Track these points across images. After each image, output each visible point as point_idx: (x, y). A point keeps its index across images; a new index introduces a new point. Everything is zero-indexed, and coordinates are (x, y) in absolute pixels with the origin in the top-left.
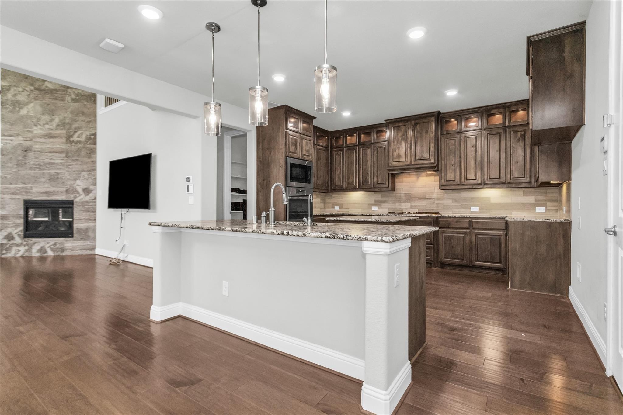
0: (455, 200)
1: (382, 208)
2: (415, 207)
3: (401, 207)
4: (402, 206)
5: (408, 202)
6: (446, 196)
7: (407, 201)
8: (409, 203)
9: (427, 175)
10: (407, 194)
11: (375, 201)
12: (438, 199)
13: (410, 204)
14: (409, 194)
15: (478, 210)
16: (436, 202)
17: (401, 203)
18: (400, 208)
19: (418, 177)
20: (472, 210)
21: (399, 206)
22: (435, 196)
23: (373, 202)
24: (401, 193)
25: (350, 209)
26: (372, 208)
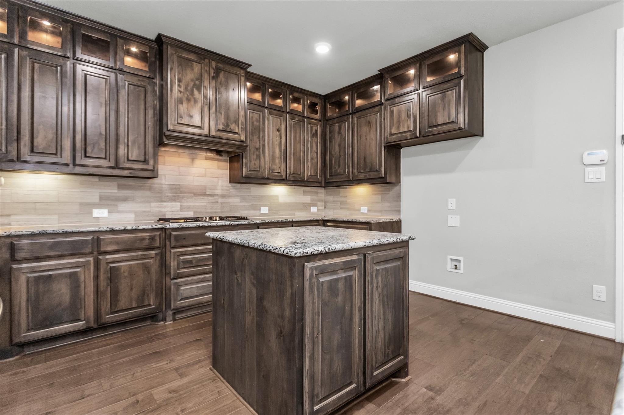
0: (243, 199)
1: (119, 212)
2: (189, 208)
3: (163, 210)
4: (165, 207)
5: (175, 201)
6: (233, 191)
7: (174, 199)
8: (179, 202)
9: (207, 158)
10: (174, 186)
11: (101, 198)
12: (223, 196)
13: (178, 204)
14: (178, 186)
15: (267, 212)
16: (220, 200)
17: (162, 202)
18: (160, 212)
19: (193, 160)
20: (262, 212)
21: (158, 207)
22: (219, 192)
23: (96, 199)
24: (161, 184)
25: (12, 217)
26: (91, 213)
